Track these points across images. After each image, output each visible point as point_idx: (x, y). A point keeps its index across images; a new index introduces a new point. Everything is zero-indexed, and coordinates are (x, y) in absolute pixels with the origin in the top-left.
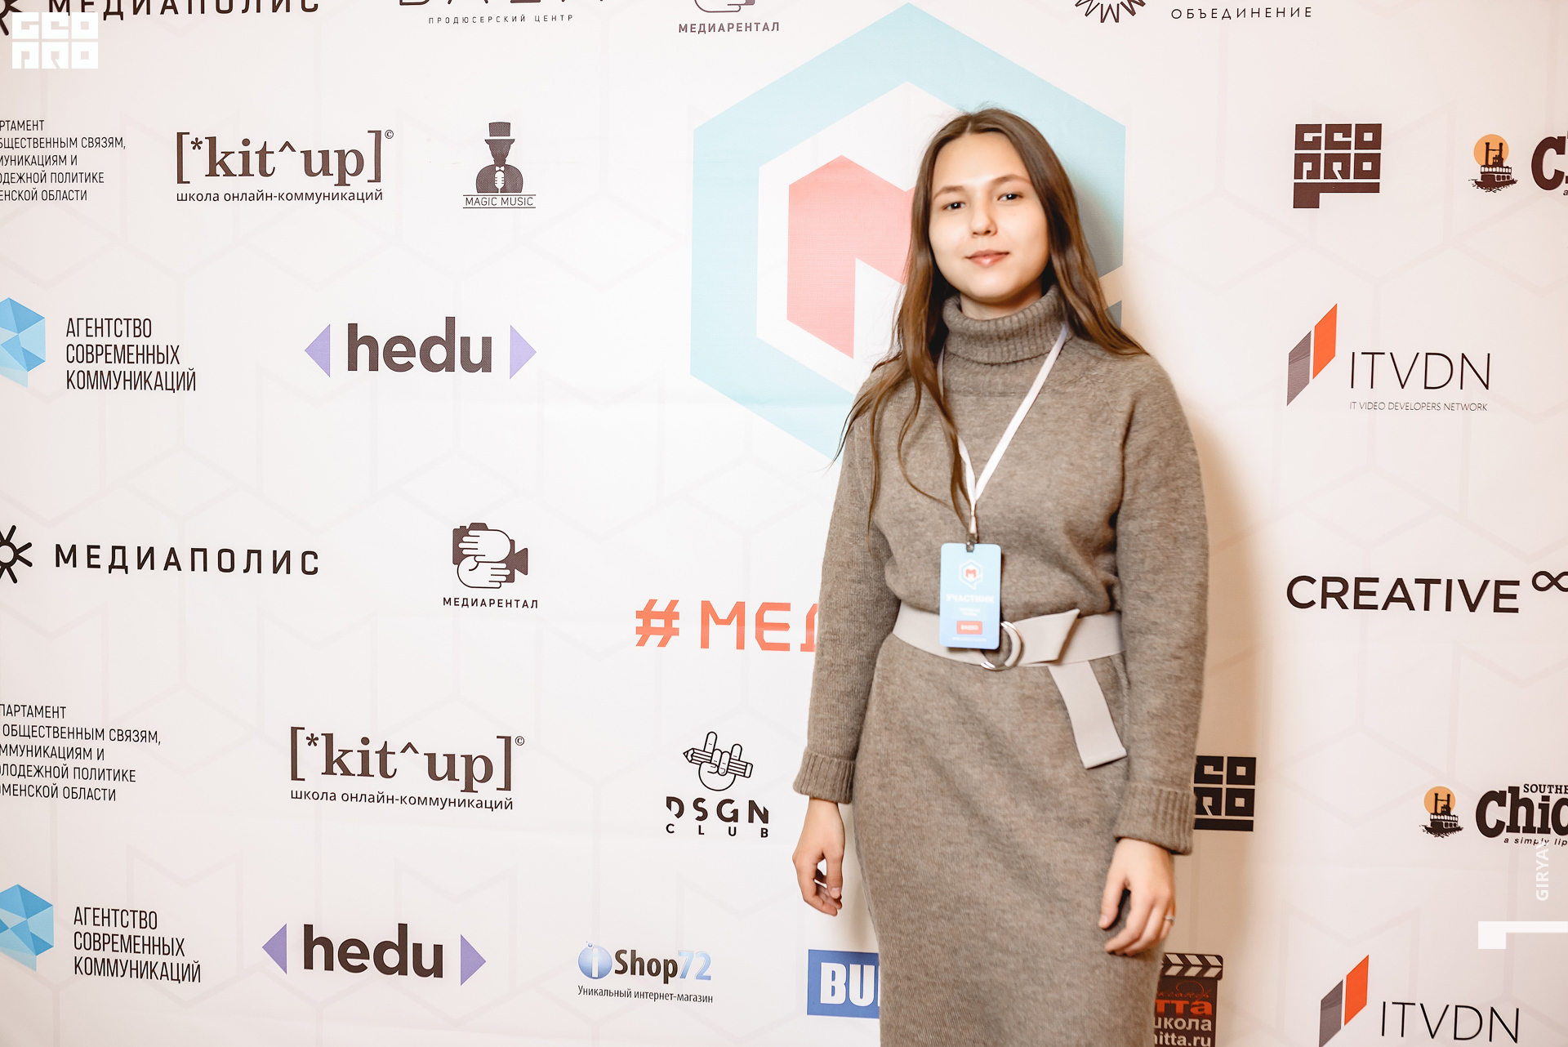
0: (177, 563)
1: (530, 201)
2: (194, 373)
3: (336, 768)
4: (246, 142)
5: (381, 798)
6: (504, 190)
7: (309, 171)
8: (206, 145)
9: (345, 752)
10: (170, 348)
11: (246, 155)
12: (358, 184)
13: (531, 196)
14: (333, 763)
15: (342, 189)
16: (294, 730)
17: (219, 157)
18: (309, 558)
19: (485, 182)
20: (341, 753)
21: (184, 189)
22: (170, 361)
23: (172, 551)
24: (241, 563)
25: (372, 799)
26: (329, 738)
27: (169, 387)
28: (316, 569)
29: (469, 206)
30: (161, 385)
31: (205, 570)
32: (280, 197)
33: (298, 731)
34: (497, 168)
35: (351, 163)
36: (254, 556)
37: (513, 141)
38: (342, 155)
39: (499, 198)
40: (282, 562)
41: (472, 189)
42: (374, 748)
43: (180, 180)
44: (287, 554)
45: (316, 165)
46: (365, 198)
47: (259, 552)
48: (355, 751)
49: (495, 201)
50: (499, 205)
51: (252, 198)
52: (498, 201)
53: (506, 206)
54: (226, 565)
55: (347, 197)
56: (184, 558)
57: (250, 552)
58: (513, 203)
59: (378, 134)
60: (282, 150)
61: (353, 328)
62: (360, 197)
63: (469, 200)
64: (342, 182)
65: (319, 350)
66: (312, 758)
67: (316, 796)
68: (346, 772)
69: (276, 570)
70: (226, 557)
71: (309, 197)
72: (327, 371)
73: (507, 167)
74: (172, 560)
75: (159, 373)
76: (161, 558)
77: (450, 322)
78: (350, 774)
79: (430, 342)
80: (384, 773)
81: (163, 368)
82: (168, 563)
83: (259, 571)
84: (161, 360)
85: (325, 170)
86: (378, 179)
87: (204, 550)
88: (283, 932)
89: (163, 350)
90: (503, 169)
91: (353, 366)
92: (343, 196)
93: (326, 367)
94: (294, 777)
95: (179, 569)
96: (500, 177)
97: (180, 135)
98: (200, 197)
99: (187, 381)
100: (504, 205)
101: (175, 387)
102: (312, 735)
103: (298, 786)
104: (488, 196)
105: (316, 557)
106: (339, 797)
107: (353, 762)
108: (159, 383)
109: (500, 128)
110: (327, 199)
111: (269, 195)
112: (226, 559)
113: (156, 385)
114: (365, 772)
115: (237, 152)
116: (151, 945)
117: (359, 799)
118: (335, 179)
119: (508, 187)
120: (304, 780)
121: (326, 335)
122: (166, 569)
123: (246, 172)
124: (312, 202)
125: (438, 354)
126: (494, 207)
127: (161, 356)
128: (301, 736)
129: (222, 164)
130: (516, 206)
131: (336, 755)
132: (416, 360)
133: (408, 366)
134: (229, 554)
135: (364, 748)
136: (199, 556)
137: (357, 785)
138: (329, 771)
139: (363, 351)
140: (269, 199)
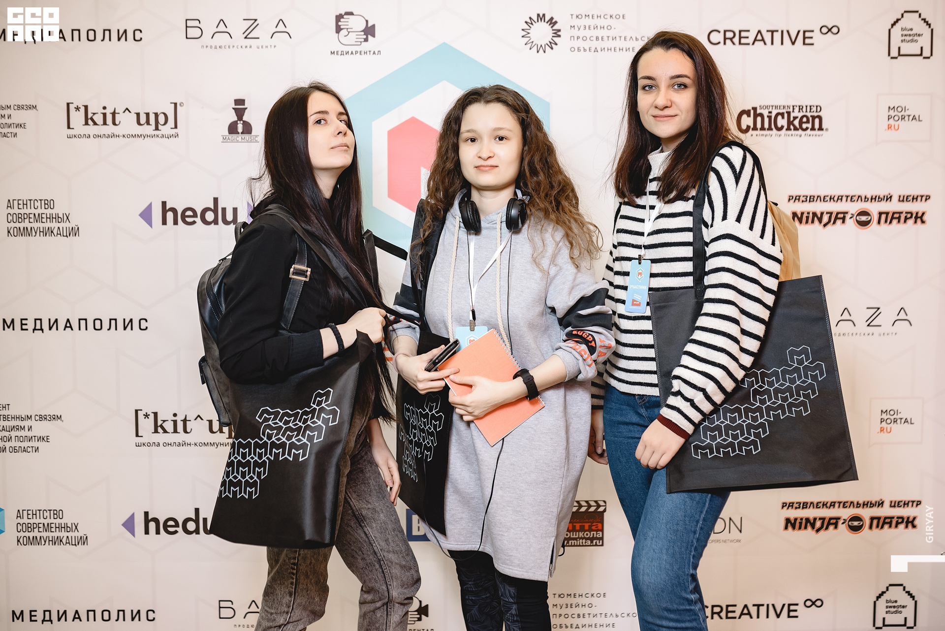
0: (71, 327)
1: (256, 139)
2: (78, 228)
3: (160, 430)
4: (104, 108)
5: (184, 444)
6: (242, 133)
7: (139, 123)
8: (82, 109)
9: (164, 421)
10: (64, 215)
11: (105, 115)
12: (165, 130)
13: (256, 136)
14: (158, 427)
15: (157, 132)
16: (137, 411)
17: (90, 115)
18: (143, 322)
19: (232, 129)
20: (162, 422)
21: (70, 132)
22: (65, 221)
23: (68, 320)
24: (106, 325)
25: (179, 445)
26: (156, 414)
27: (65, 234)
28: (147, 328)
29: (224, 141)
30: (60, 234)
31: (86, 329)
32: (124, 136)
33: (139, 411)
34: (239, 122)
35: (162, 119)
36: (113, 322)
37: (246, 108)
38: (156, 115)
39: (240, 137)
40: (128, 324)
41: (226, 132)
42: (179, 419)
43: (69, 127)
44: (131, 320)
45: (143, 119)
46: (169, 137)
47: (116, 320)
48: (170, 421)
49: (238, 139)
50: (240, 140)
51: (109, 136)
52: (239, 139)
53: (244, 141)
54: (98, 326)
55: (160, 136)
56: (75, 325)
57: (111, 320)
58: (247, 139)
59: (176, 104)
60: (124, 112)
61: (164, 204)
62: (167, 136)
63: (225, 137)
64: (157, 129)
65: (146, 215)
66: (147, 425)
67: (149, 445)
68: (165, 431)
69: (125, 328)
70: (98, 323)
71: (139, 136)
72: (151, 226)
73: (244, 121)
74: (68, 325)
75: (59, 228)
76: (62, 324)
77: (216, 200)
78: (167, 432)
79: (205, 210)
80: (185, 431)
81: (61, 225)
82: (66, 327)
83: (116, 329)
84: (60, 221)
85: (148, 123)
86: (176, 127)
87: (86, 320)
88: (133, 516)
89: (61, 216)
90: (242, 122)
91: (164, 222)
92: (157, 136)
93: (150, 223)
94: (137, 435)
95: (72, 329)
96: (240, 127)
97: (68, 104)
98: (80, 136)
99: (74, 232)
100: (243, 141)
101: (68, 235)
102: (146, 413)
103: (139, 440)
104: (234, 136)
105: (146, 321)
106: (161, 444)
107: (169, 426)
108: (59, 233)
109: (240, 102)
110: (149, 137)
111: (118, 135)
112: (98, 325)
113: (58, 234)
114: (175, 431)
115: (99, 113)
116: (60, 528)
117: (172, 445)
118: (153, 127)
119: (245, 132)
120: (142, 436)
121: (150, 206)
122: (65, 329)
123: (105, 123)
124: (141, 139)
125: (210, 216)
126: (238, 142)
127: (60, 219)
128: (140, 414)
129: (92, 119)
130: (249, 141)
131: (159, 423)
132: (198, 220)
133: (194, 222)
134: (99, 321)
135: (175, 418)
136: (83, 322)
137: (171, 438)
138: (156, 431)
139: (170, 215)
140: (118, 137)
